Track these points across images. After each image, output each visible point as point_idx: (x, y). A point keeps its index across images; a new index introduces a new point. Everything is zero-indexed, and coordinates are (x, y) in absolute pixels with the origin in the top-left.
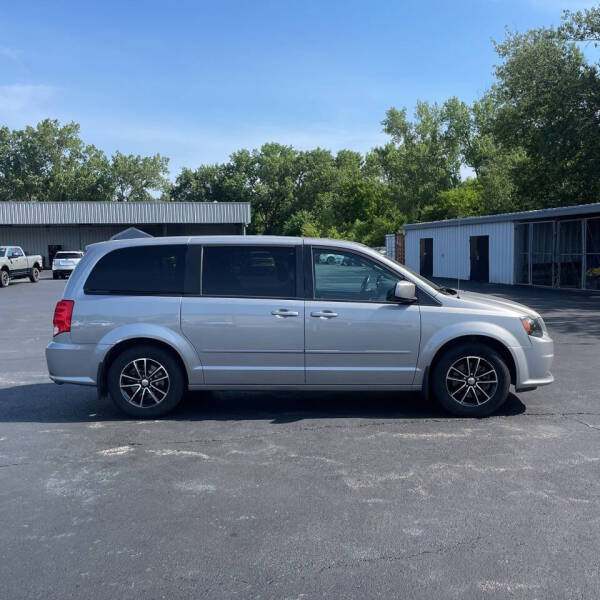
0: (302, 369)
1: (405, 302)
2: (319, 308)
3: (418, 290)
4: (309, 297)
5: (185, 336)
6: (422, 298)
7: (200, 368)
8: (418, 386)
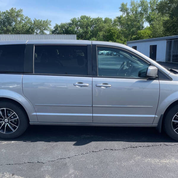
0: (91, 115)
1: (151, 79)
2: (100, 82)
3: (159, 72)
4: (95, 75)
5: (25, 96)
6: (161, 76)
7: (35, 114)
8: (155, 124)
